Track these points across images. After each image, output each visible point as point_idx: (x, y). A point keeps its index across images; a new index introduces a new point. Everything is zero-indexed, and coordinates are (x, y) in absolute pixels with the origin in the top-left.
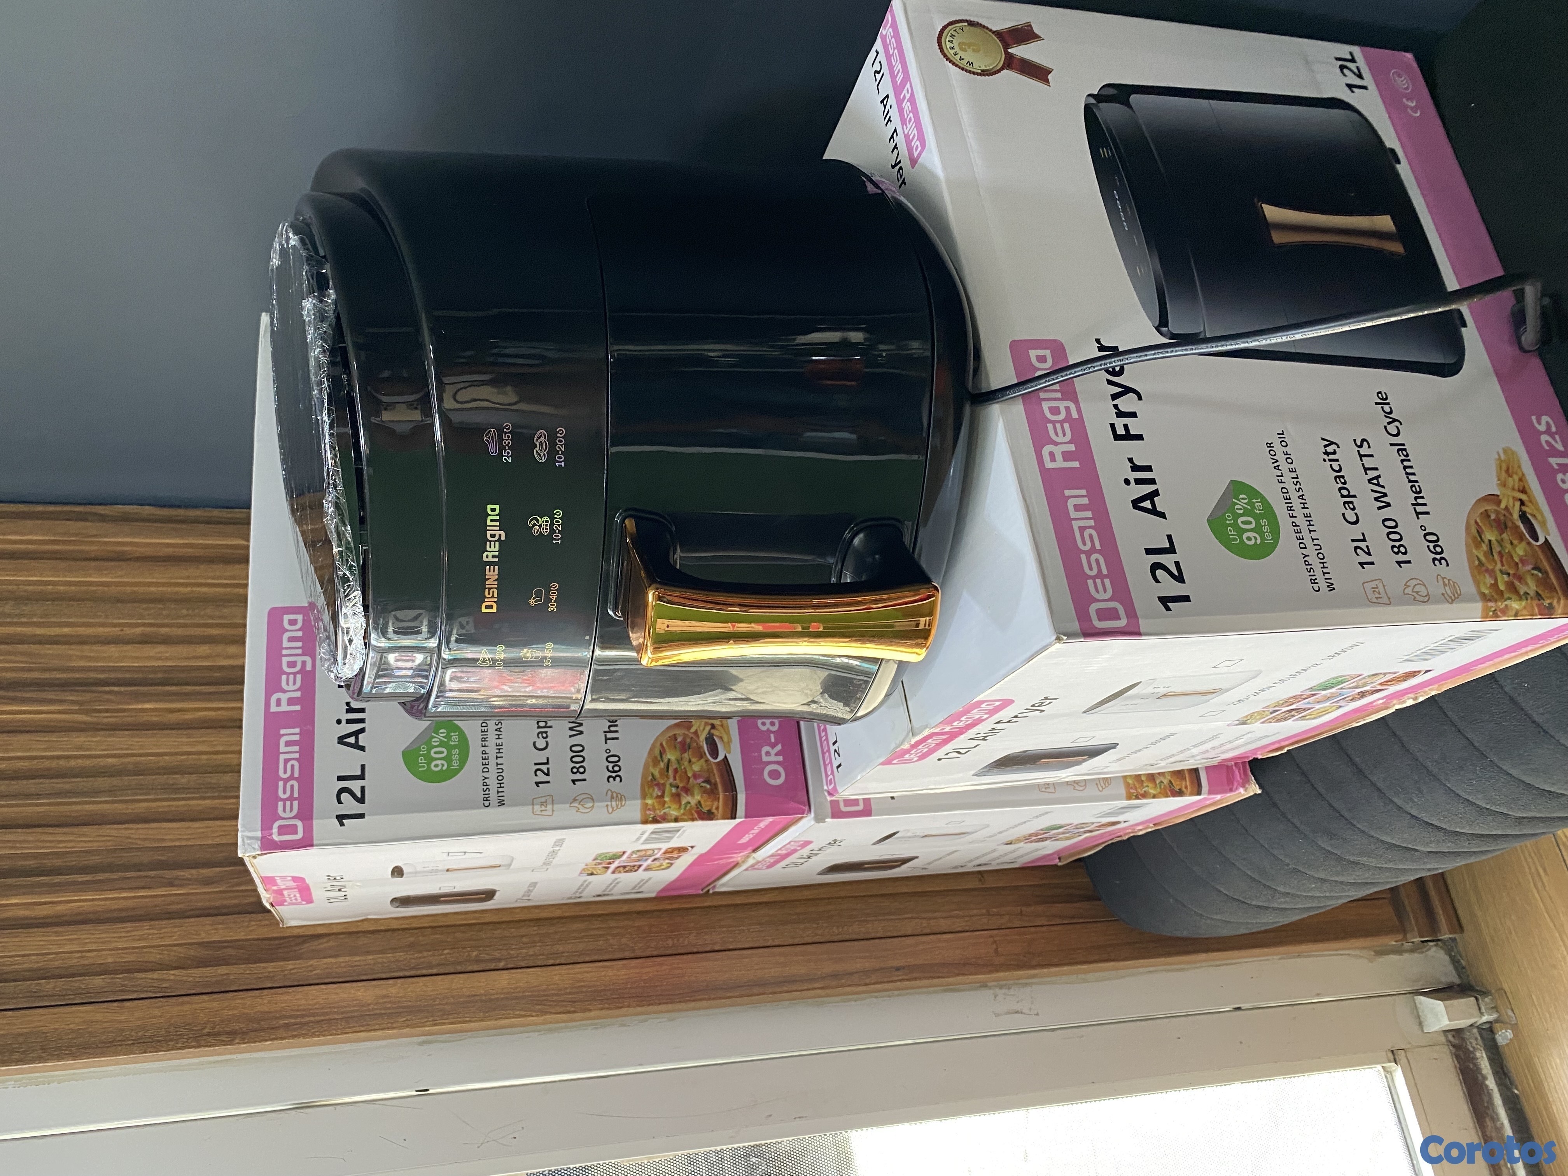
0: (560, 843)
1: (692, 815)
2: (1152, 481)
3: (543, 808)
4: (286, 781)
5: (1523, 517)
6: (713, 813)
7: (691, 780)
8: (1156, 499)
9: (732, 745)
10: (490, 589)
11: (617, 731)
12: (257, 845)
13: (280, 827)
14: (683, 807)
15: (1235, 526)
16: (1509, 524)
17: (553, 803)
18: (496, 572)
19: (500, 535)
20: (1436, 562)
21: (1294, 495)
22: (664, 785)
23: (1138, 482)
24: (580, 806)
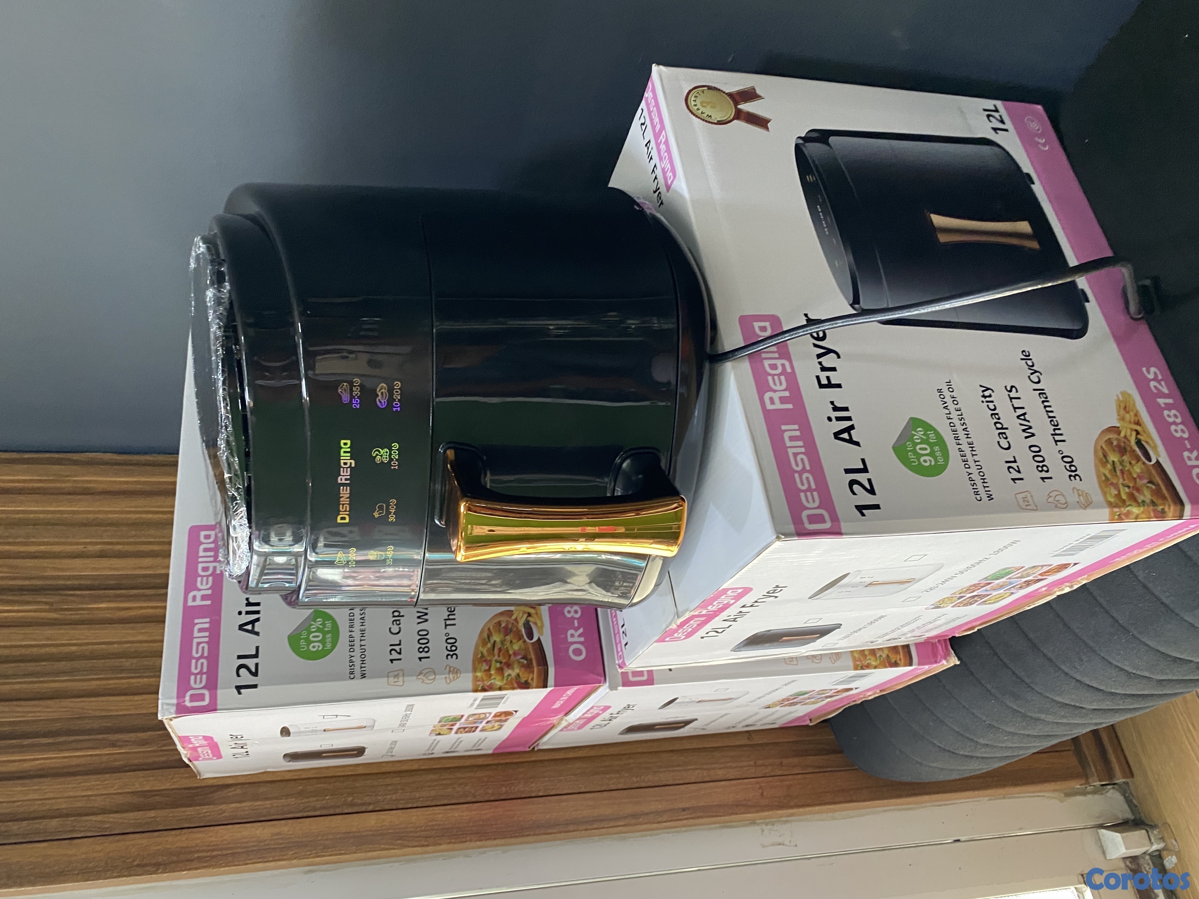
0: (410, 707)
1: (512, 684)
2: (849, 419)
3: (396, 680)
4: (198, 659)
5: (1139, 443)
6: (529, 683)
7: (512, 657)
8: (852, 432)
9: (544, 630)
10: (343, 504)
11: (454, 619)
12: (173, 709)
13: (192, 696)
14: (505, 678)
15: (914, 451)
16: (1128, 449)
17: (403, 676)
18: (348, 492)
19: (351, 463)
20: (1072, 478)
21: (960, 428)
22: (490, 661)
23: (838, 419)
24: (424, 678)
